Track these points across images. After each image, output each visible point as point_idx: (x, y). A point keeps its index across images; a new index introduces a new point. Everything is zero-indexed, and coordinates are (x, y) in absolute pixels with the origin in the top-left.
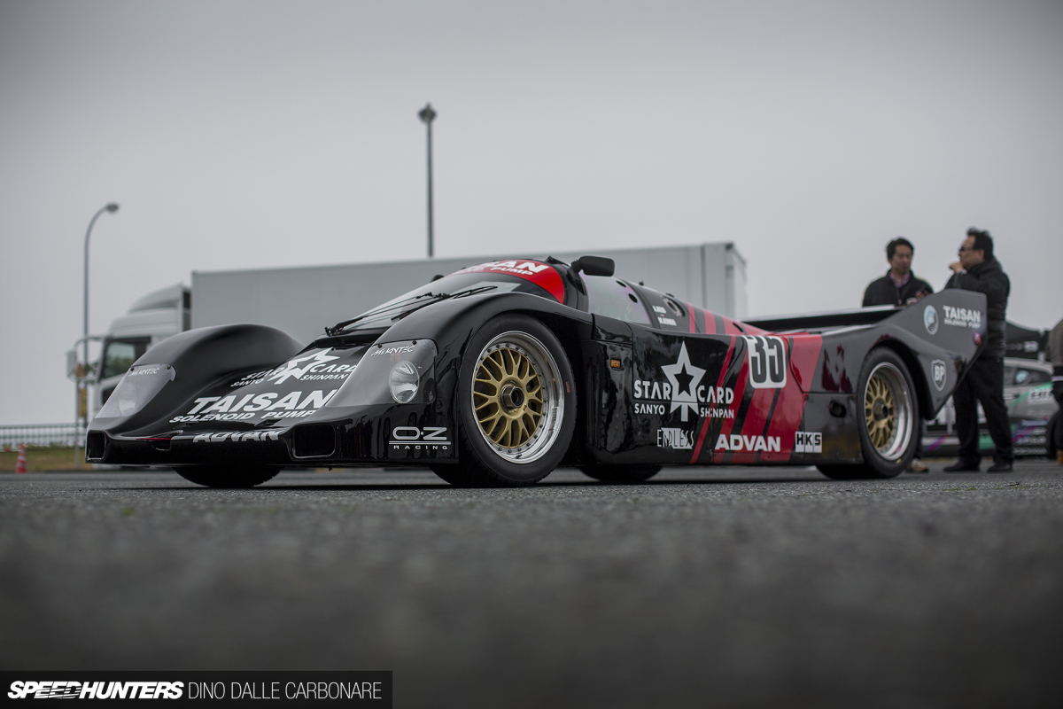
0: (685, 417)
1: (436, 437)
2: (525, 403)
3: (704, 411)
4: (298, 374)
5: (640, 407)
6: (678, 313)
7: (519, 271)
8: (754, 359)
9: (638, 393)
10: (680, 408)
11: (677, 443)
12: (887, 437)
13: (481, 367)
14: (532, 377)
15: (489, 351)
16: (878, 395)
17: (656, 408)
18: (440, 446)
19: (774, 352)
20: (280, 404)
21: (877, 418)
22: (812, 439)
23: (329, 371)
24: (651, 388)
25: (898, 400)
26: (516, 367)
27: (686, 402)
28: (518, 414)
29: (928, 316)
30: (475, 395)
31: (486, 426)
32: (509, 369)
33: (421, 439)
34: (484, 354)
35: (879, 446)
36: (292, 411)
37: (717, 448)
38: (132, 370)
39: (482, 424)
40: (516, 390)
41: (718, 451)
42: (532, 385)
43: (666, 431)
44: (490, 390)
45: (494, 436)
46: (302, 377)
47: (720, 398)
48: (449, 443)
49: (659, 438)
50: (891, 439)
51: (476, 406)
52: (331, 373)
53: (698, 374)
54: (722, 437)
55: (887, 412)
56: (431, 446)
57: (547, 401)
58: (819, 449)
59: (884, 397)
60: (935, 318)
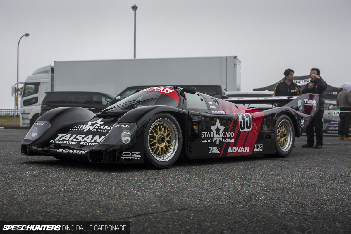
0: (218, 143)
1: (136, 155)
2: (166, 141)
3: (224, 140)
4: (91, 128)
5: (203, 141)
6: (217, 104)
7: (165, 92)
8: (241, 122)
9: (202, 136)
10: (216, 140)
11: (215, 151)
12: (284, 143)
13: (151, 130)
14: (168, 133)
15: (154, 125)
16: (282, 130)
17: (208, 141)
18: (138, 158)
19: (248, 119)
20: (85, 139)
21: (281, 138)
22: (259, 147)
23: (101, 128)
24: (207, 134)
25: (288, 131)
26: (163, 129)
27: (218, 138)
28: (163, 145)
29: (299, 103)
30: (149, 139)
31: (153, 149)
32: (160, 131)
33: (131, 156)
34: (153, 126)
35: (281, 147)
36: (89, 142)
37: (228, 152)
38: (36, 122)
39: (151, 149)
40: (163, 137)
41: (228, 153)
42: (168, 135)
43: (211, 148)
44: (154, 138)
45: (155, 153)
46: (93, 130)
47: (229, 135)
48: (141, 157)
49: (209, 150)
50: (286, 144)
51: (150, 143)
52: (102, 129)
53: (222, 128)
54: (230, 148)
55: (284, 135)
56: (134, 158)
57: (173, 140)
58: (261, 150)
59: (283, 130)
60: (301, 103)
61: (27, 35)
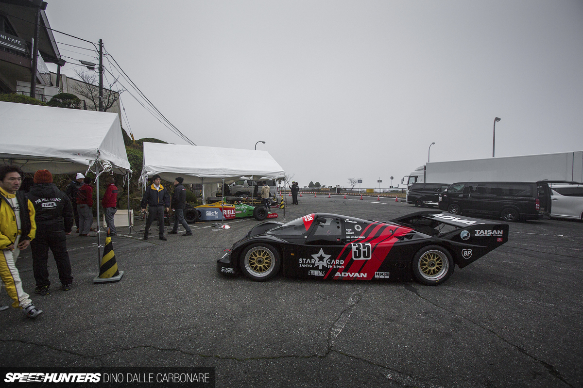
0: (321, 268)
2: (264, 263)
3: (330, 266)
5: (301, 265)
8: (355, 252)
9: (300, 262)
10: (319, 266)
11: (318, 275)
13: (252, 254)
14: (268, 256)
15: (255, 250)
16: (432, 259)
17: (308, 266)
18: (231, 272)
19: (365, 249)
22: (384, 274)
24: (306, 260)
26: (262, 254)
27: (321, 264)
28: (261, 265)
29: (463, 234)
32: (259, 255)
33: (227, 270)
41: (336, 277)
43: (312, 271)
44: (253, 259)
47: (337, 263)
49: (310, 273)
53: (328, 256)
54: (338, 273)
58: (388, 277)
59: (435, 260)
61: (434, 143)
